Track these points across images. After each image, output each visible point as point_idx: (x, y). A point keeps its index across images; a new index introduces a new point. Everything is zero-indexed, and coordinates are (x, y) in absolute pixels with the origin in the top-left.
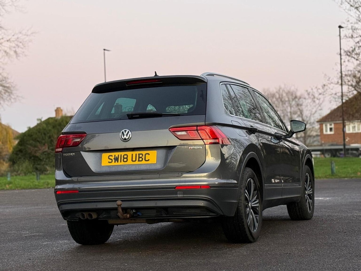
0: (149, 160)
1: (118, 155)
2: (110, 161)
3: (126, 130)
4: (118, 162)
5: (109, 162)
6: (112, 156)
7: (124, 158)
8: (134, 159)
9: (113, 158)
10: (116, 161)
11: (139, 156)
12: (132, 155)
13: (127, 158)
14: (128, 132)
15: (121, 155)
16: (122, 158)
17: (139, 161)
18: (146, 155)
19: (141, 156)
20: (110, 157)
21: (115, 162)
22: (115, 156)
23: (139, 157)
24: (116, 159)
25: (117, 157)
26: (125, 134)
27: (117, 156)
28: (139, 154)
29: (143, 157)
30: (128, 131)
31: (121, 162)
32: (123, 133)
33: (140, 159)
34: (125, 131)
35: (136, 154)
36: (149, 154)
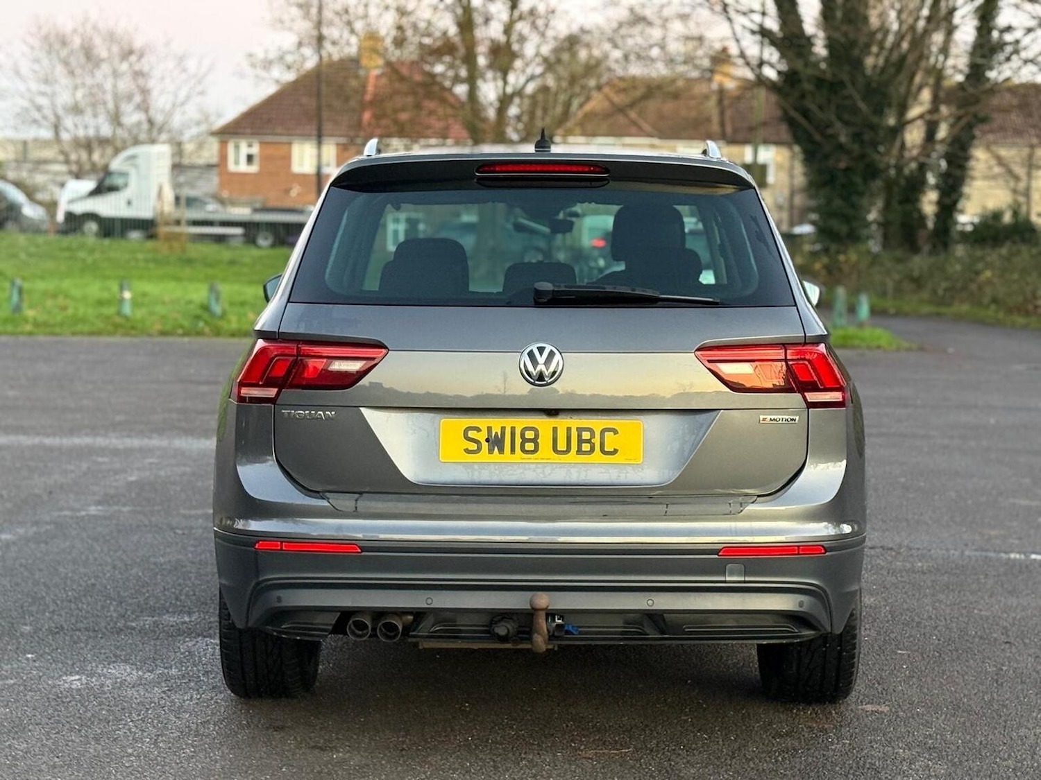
0: (615, 451)
1: (503, 429)
2: (474, 446)
3: (544, 348)
4: (501, 450)
5: (467, 451)
6: (478, 430)
7: (525, 440)
8: (562, 446)
9: (481, 437)
10: (496, 448)
11: (579, 436)
12: (555, 430)
13: (534, 441)
14: (551, 354)
15: (513, 429)
16: (518, 440)
17: (579, 451)
18: (606, 433)
19: (586, 435)
20: (471, 434)
21: (491, 451)
22: (489, 429)
23: (581, 441)
24: (496, 442)
25: (496, 433)
26: (541, 360)
27: (496, 430)
28: (580, 430)
29: (597, 441)
30: (551, 351)
31: (513, 450)
32: (531, 354)
33: (583, 445)
34: (541, 350)
35: (569, 429)
36: (615, 432)
